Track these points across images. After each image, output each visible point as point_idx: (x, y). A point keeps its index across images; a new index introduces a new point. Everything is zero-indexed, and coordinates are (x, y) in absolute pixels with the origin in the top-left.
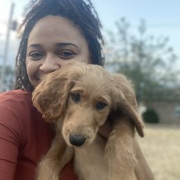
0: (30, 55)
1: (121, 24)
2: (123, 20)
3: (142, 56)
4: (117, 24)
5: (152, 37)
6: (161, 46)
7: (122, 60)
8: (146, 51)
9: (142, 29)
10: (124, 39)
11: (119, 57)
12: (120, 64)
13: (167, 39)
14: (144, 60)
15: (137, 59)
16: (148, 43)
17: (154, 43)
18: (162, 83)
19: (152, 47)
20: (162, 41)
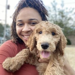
0: (18, 25)
1: (54, 4)
2: (54, 1)
3: (63, 16)
4: (52, 3)
5: (67, 8)
6: (71, 12)
7: (54, 19)
8: (65, 15)
9: (62, 5)
10: (55, 9)
11: (53, 18)
12: (54, 20)
13: (73, 9)
14: (64, 18)
15: (61, 18)
16: (65, 11)
17: (68, 11)
18: (72, 28)
19: (67, 12)
20: (71, 10)
